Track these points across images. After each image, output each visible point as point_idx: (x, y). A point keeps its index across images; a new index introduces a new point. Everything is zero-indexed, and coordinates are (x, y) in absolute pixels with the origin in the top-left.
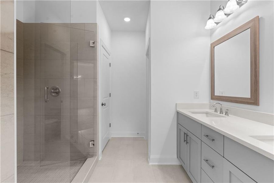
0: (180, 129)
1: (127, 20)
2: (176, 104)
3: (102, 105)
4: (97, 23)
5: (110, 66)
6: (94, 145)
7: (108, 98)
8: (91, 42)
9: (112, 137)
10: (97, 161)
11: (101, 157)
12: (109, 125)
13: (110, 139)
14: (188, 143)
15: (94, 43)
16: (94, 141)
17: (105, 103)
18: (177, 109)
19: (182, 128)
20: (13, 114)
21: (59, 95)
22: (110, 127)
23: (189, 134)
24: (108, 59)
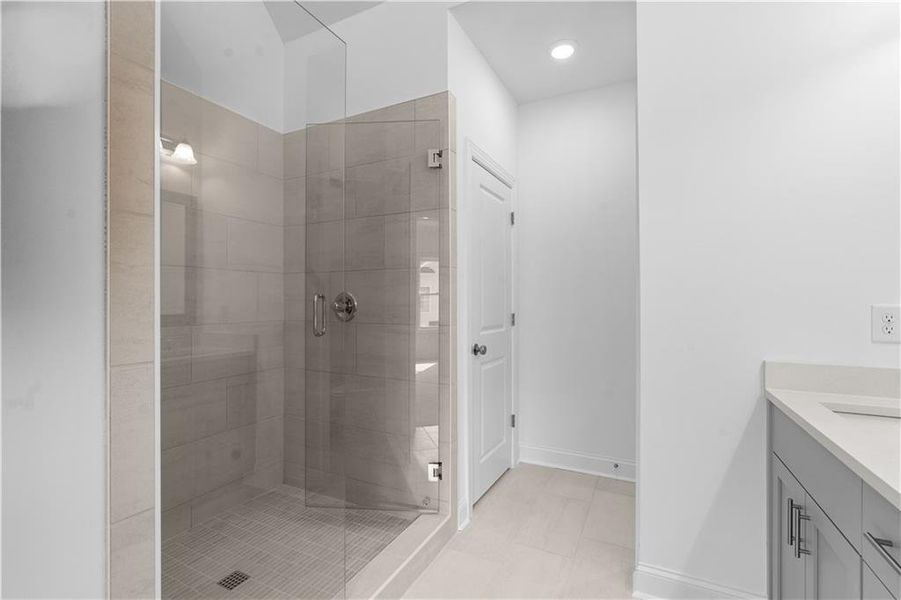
0: (781, 481)
1: (563, 52)
2: (764, 362)
3: (475, 351)
4: (449, 89)
5: (513, 223)
6: (440, 476)
7: (503, 330)
8: (431, 153)
9: (521, 463)
10: (449, 531)
11: (467, 521)
12: (507, 421)
13: (513, 467)
14: (807, 552)
15: (440, 155)
16: (440, 464)
17: (485, 348)
18: (769, 389)
19: (788, 481)
20: (153, 362)
21: (353, 317)
22: (513, 426)
23: (812, 510)
24: (502, 199)
